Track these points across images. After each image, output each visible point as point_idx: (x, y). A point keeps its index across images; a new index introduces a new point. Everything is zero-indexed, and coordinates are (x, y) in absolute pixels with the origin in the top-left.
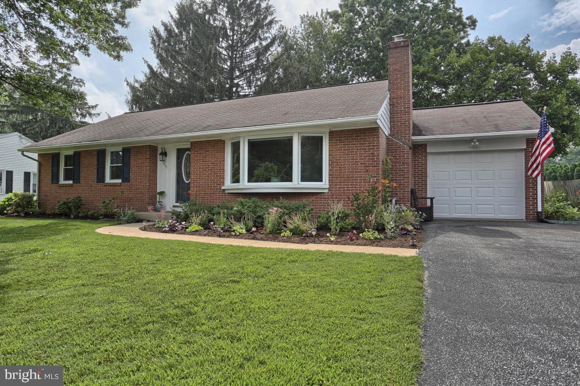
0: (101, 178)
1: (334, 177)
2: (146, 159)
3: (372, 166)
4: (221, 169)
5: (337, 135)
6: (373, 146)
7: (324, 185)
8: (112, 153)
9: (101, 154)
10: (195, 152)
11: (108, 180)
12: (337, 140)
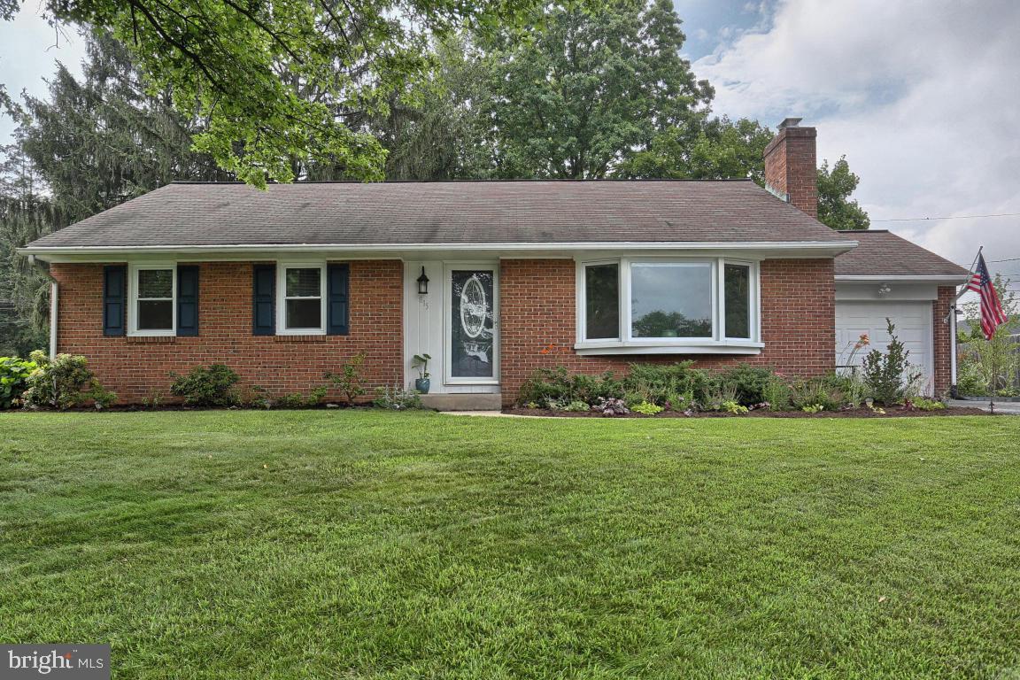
0: (264, 325)
1: (770, 332)
2: (391, 287)
3: (825, 316)
4: (569, 314)
5: (773, 266)
6: (826, 286)
7: (754, 341)
8: (289, 271)
9: (263, 272)
10: (512, 279)
11: (282, 329)
12: (774, 274)
